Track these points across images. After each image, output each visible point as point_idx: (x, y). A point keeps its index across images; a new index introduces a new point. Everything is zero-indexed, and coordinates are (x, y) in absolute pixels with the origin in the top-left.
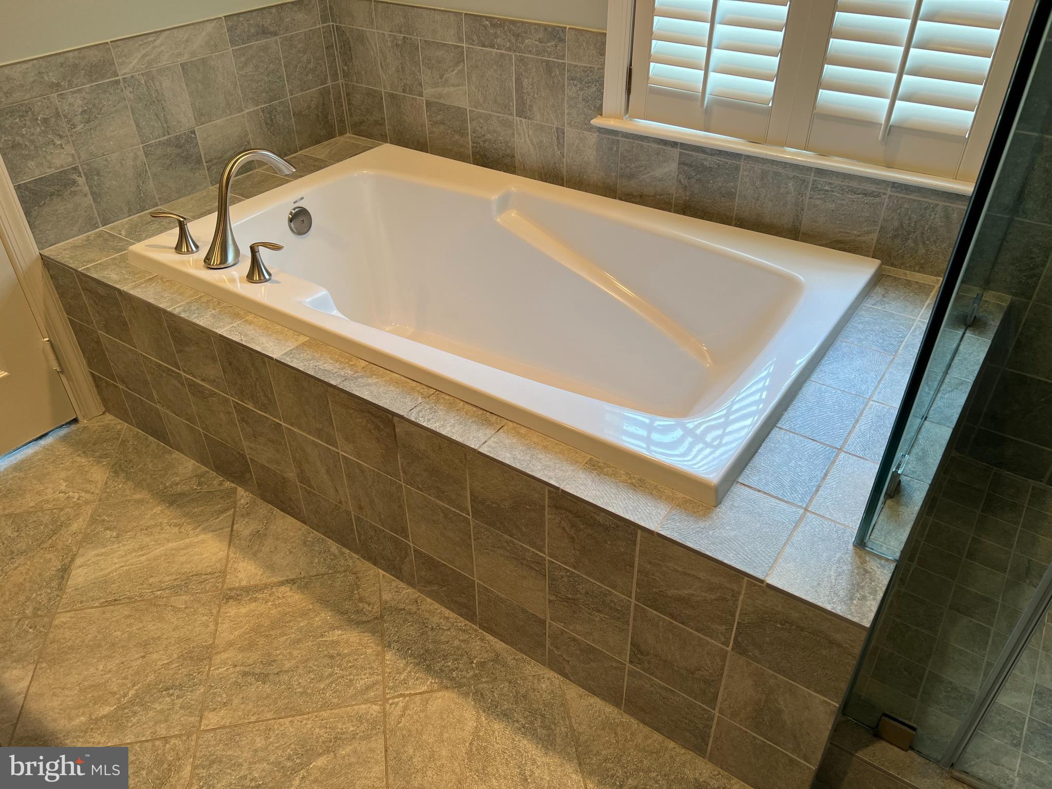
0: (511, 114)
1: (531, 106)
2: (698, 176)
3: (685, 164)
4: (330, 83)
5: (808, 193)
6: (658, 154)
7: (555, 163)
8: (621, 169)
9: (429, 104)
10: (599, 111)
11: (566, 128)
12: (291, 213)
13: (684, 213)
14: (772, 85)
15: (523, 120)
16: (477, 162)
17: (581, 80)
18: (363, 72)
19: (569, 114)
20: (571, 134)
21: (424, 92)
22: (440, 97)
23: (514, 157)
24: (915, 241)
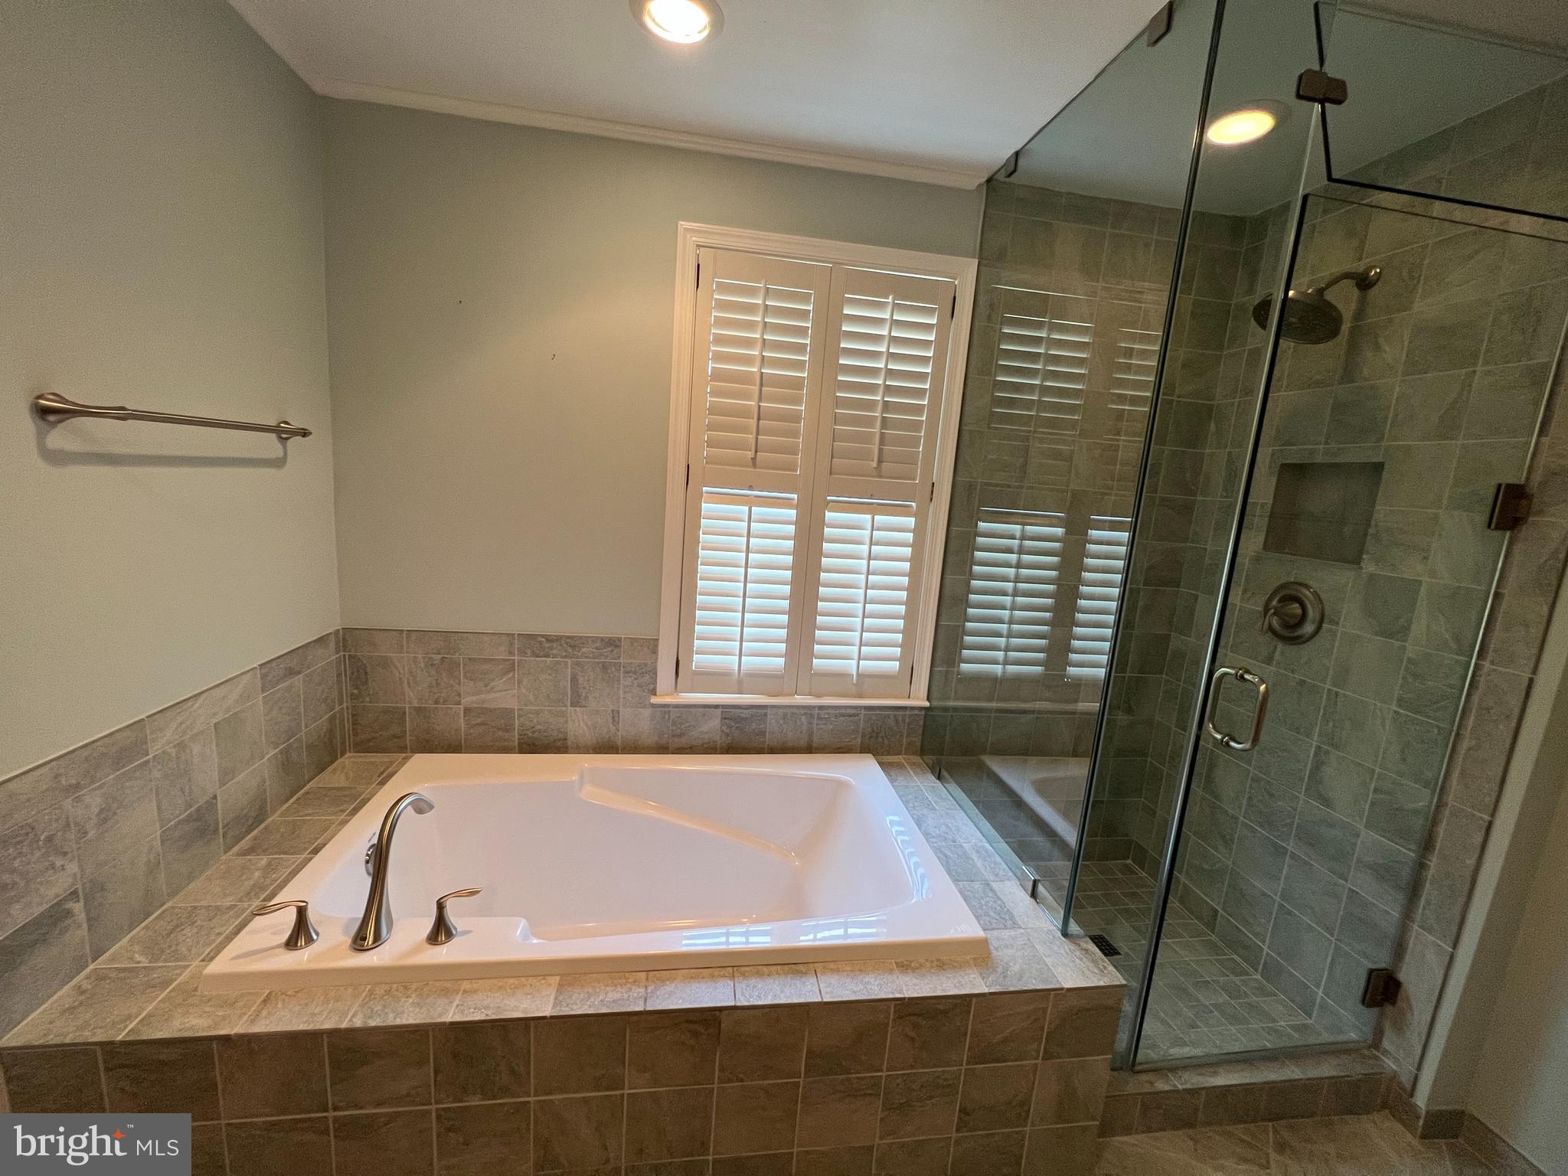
0: (566, 706)
1: (587, 697)
2: (737, 725)
3: (725, 718)
4: (337, 708)
5: (815, 721)
6: (704, 715)
7: (610, 737)
8: (672, 730)
9: (467, 711)
10: (654, 692)
11: (621, 710)
12: (367, 855)
13: (727, 753)
14: (783, 660)
15: (578, 709)
16: (522, 751)
17: (635, 673)
18: (381, 693)
19: (624, 698)
20: (626, 713)
21: (463, 701)
22: (483, 702)
23: (566, 739)
24: (883, 737)
